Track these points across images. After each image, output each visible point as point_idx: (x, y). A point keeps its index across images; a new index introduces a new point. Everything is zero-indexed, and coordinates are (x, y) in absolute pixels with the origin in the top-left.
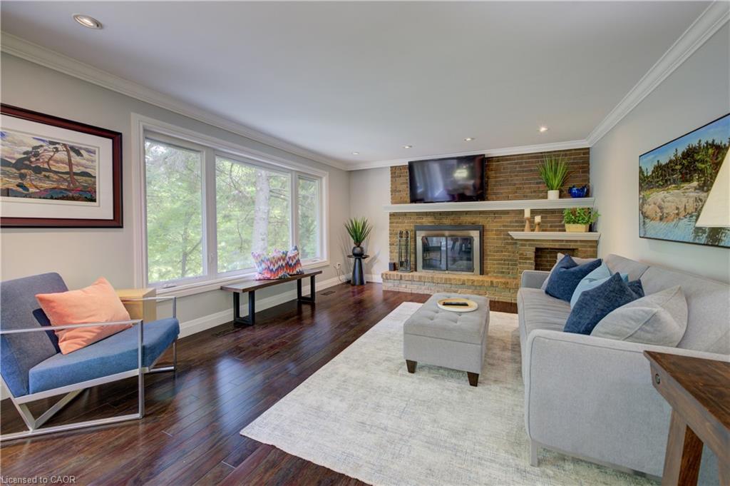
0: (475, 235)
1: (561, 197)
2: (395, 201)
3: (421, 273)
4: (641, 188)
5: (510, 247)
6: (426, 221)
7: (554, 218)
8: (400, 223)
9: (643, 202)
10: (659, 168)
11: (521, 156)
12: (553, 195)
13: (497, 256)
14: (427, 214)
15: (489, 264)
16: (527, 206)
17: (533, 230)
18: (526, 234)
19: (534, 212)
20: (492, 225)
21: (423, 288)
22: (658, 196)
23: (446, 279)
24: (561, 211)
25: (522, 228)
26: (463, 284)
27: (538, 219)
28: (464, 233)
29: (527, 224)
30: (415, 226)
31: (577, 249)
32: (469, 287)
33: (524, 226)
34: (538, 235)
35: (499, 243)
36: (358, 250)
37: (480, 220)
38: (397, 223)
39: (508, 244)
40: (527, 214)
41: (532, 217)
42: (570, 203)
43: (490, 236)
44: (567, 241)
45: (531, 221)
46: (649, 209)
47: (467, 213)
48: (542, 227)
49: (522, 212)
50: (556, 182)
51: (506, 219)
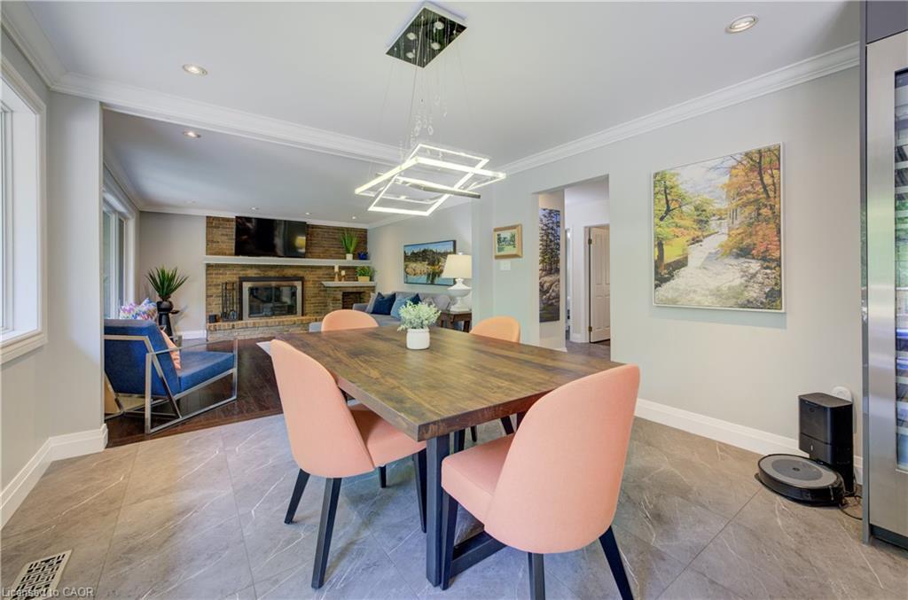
0: (298, 284)
1: (354, 258)
2: (210, 252)
3: (247, 321)
4: (405, 261)
5: (322, 293)
6: (252, 273)
7: (352, 273)
8: (221, 274)
9: (406, 267)
10: (413, 253)
11: (329, 228)
12: (349, 257)
13: (313, 300)
14: (251, 266)
15: (308, 308)
16: (336, 263)
17: (340, 280)
18: (336, 283)
19: (341, 268)
20: (310, 277)
21: (257, 332)
22: (413, 265)
23: (279, 322)
24: (354, 268)
25: (332, 279)
26: (295, 323)
27: (343, 273)
28: (290, 283)
29: (337, 276)
30: (240, 278)
31: (364, 292)
32: (299, 326)
33: (334, 278)
34: (344, 283)
35: (316, 291)
36: (165, 304)
37: (301, 273)
38: (217, 274)
39: (321, 291)
40: (336, 270)
41: (340, 272)
42: (359, 263)
43: (309, 285)
44: (361, 287)
45: (339, 274)
46: (409, 270)
47: (290, 267)
48: (347, 278)
49: (333, 268)
50: (352, 249)
51: (320, 272)
